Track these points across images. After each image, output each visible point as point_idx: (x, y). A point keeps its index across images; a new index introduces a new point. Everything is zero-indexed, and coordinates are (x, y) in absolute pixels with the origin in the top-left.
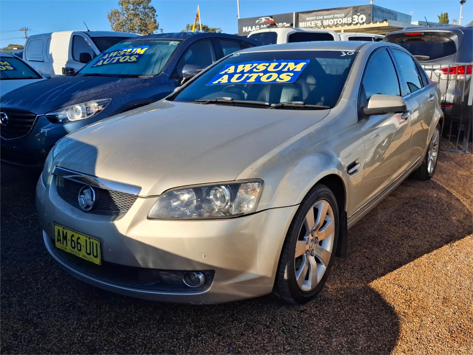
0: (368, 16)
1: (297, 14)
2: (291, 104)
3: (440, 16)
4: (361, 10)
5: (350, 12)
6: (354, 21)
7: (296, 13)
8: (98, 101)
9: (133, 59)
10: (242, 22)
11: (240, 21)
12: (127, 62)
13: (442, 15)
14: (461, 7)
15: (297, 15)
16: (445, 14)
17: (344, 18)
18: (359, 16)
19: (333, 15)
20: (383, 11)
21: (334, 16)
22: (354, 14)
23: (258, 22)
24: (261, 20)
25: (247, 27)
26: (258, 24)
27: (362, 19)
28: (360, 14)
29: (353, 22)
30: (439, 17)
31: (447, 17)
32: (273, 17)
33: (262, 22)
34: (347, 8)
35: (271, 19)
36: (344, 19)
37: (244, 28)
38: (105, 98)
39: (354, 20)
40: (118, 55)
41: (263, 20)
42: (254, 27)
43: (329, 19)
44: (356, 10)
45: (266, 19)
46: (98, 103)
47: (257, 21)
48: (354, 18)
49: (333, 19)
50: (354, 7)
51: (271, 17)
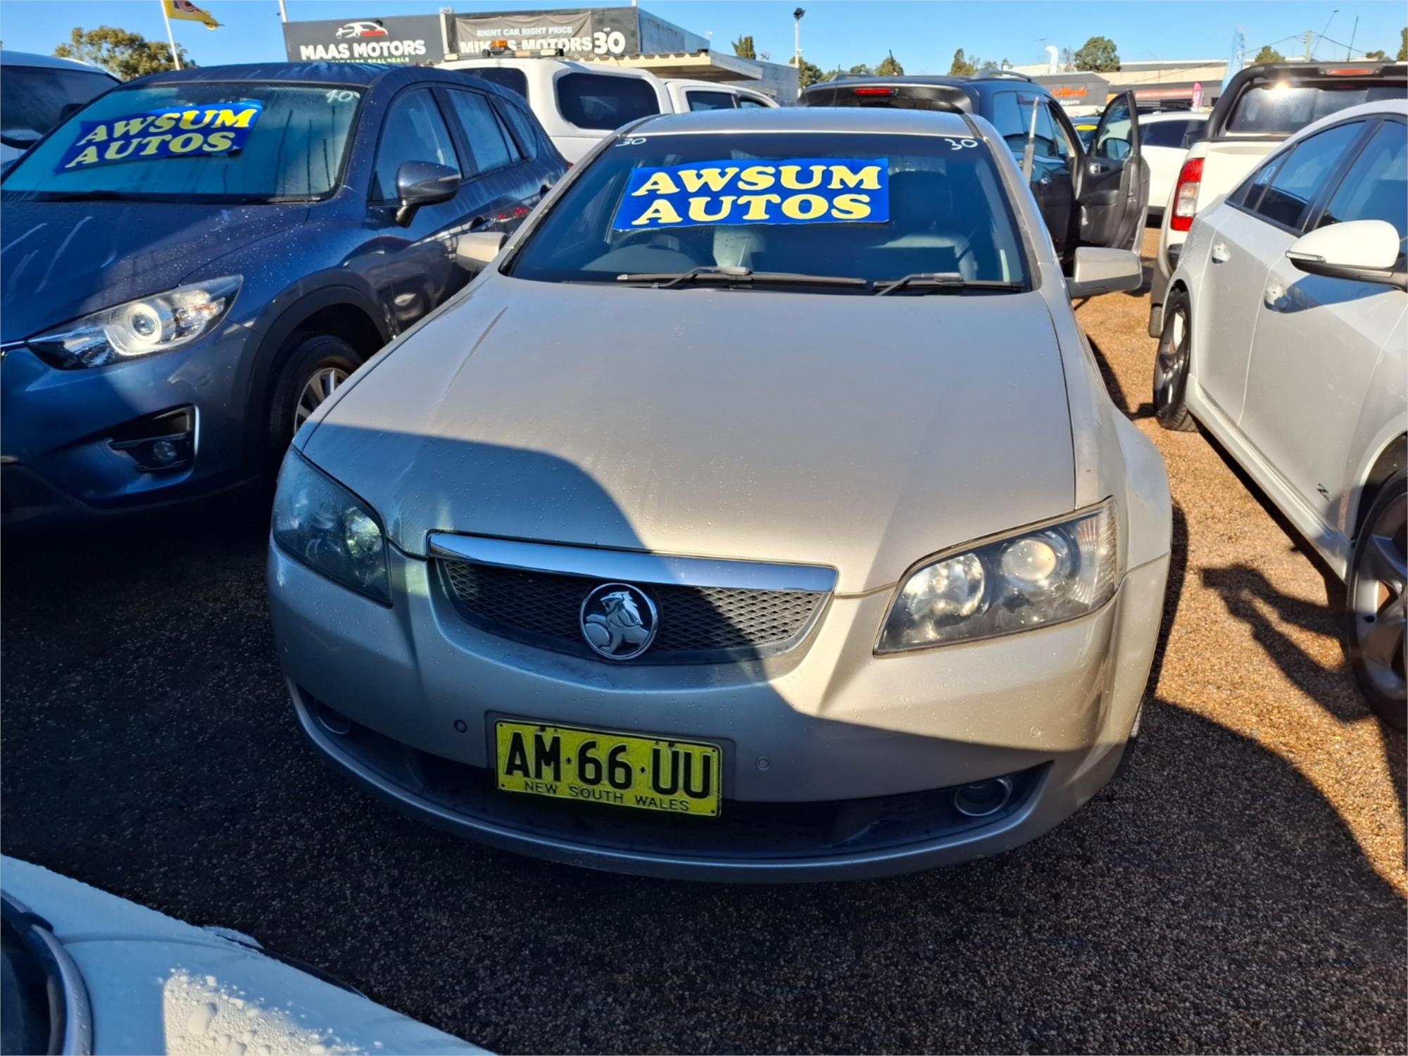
0: (630, 35)
1: (451, 20)
2: (932, 279)
3: (737, 43)
4: (613, 20)
5: (586, 26)
6: (599, 47)
7: (447, 17)
8: (206, 284)
9: (221, 143)
10: (295, 33)
11: (288, 28)
12: (199, 153)
13: (740, 41)
14: (796, 26)
15: (450, 22)
16: (746, 39)
17: (574, 36)
18: (608, 34)
19: (544, 29)
20: (658, 26)
21: (547, 31)
22: (595, 30)
23: (344, 34)
24: (352, 28)
25: (311, 48)
26: (344, 39)
27: (616, 43)
28: (612, 31)
29: (597, 51)
30: (735, 45)
31: (752, 47)
32: (384, 22)
33: (354, 35)
34: (576, 12)
35: (379, 28)
36: (572, 39)
37: (303, 48)
38: (222, 275)
39: (597, 43)
40: (152, 130)
41: (358, 29)
42: (332, 47)
43: (535, 37)
44: (603, 20)
45: (364, 27)
46: (209, 291)
47: (340, 31)
48: (598, 39)
49: (544, 37)
50: (594, 12)
51: (380, 22)
